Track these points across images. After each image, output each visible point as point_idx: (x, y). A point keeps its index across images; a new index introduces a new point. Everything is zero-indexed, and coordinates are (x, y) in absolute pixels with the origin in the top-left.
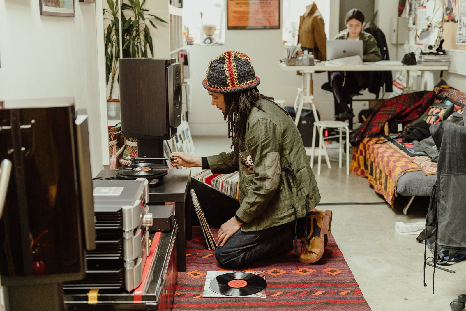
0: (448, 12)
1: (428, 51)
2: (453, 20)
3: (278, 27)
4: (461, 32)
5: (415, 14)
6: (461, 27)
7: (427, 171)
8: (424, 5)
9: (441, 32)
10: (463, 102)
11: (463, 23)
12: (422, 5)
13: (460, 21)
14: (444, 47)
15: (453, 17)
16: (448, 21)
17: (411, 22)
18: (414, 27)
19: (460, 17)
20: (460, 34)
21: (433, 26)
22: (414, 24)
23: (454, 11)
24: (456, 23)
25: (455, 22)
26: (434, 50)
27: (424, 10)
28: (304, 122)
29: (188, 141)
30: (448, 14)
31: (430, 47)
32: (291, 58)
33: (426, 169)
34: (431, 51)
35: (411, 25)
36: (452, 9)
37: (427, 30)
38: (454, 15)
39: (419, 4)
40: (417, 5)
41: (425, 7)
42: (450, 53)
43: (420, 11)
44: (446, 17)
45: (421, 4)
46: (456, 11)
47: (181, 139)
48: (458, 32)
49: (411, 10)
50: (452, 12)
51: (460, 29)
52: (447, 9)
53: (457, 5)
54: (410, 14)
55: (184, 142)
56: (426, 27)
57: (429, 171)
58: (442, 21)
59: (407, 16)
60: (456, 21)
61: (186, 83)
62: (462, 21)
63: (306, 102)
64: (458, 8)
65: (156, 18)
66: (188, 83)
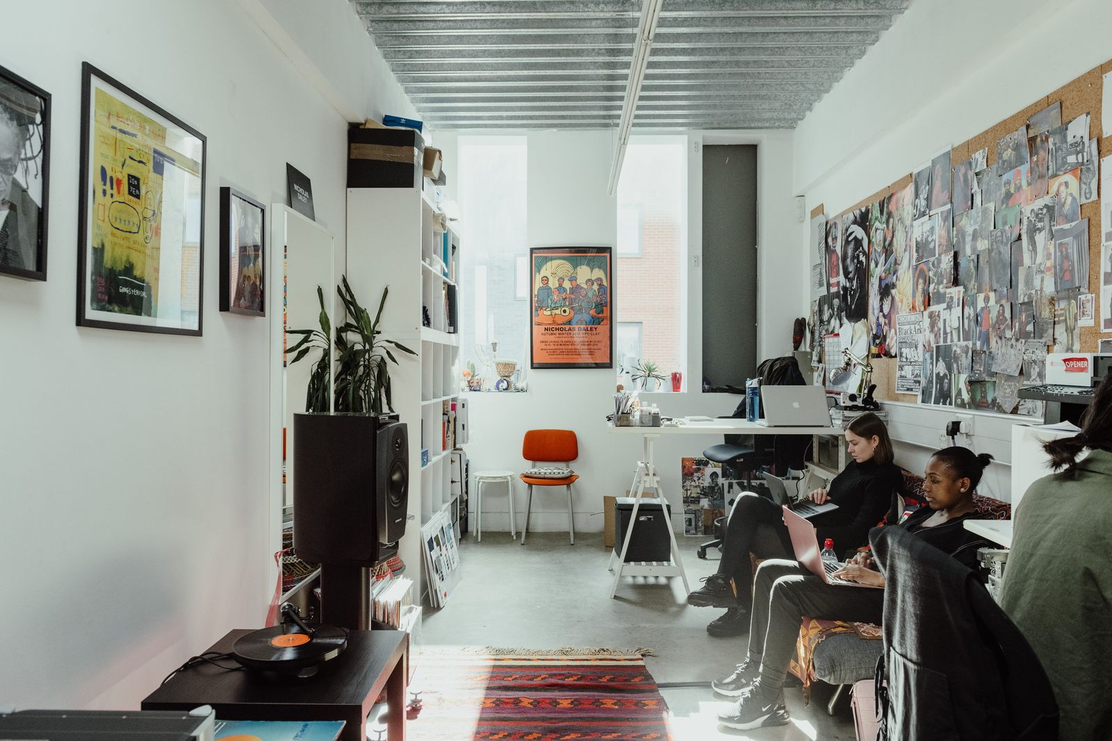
0: (878, 341)
1: (850, 403)
2: (888, 354)
3: (608, 365)
4: (903, 373)
5: (820, 345)
6: (903, 365)
7: (864, 632)
8: (836, 332)
9: (869, 374)
10: (920, 492)
11: (907, 358)
12: (832, 332)
13: (901, 356)
14: (876, 396)
15: (887, 350)
16: (878, 356)
17: (815, 358)
18: (821, 366)
19: (900, 349)
20: (901, 376)
21: (854, 362)
22: (820, 361)
23: (888, 340)
24: (894, 359)
25: (891, 357)
26: (859, 402)
27: (836, 339)
28: (642, 518)
29: (449, 547)
30: (877, 345)
31: (853, 398)
32: (623, 413)
33: (862, 629)
34: (855, 403)
35: (814, 364)
36: (885, 337)
37: (845, 369)
38: (888, 345)
39: (827, 330)
40: (824, 332)
41: (838, 335)
42: (886, 407)
43: (829, 341)
44: (874, 350)
45: (830, 330)
46: (892, 339)
47: (438, 544)
48: (898, 374)
49: (813, 340)
50: (885, 341)
51: (901, 368)
52: (875, 337)
53: (893, 331)
54: (812, 347)
55: (444, 548)
56: (843, 365)
57: (868, 633)
58: (868, 356)
59: (808, 350)
60: (893, 355)
61: (461, 449)
62: (904, 355)
63: (647, 485)
64: (896, 334)
65: (398, 345)
66: (464, 450)
